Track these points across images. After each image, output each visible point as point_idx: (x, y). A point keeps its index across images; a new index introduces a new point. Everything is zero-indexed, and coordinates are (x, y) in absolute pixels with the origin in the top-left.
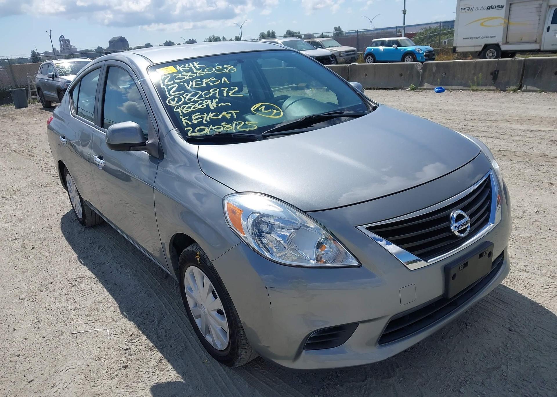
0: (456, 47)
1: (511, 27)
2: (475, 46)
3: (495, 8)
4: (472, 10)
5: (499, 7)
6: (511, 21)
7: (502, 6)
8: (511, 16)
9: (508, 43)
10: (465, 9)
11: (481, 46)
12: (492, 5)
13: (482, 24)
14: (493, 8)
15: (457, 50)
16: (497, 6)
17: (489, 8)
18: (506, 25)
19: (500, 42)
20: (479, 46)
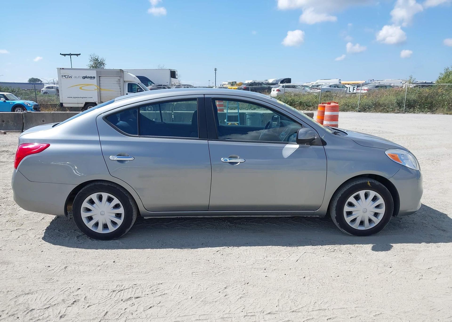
0: (62, 103)
1: (102, 92)
2: (78, 103)
3: (89, 78)
4: (71, 78)
5: (92, 78)
6: (102, 87)
7: (94, 78)
8: (101, 85)
9: (102, 102)
10: (65, 76)
11: (83, 103)
12: (86, 76)
13: (81, 88)
14: (87, 78)
15: (63, 105)
16: (90, 77)
17: (84, 77)
18: (99, 91)
19: (97, 101)
20: (81, 103)
